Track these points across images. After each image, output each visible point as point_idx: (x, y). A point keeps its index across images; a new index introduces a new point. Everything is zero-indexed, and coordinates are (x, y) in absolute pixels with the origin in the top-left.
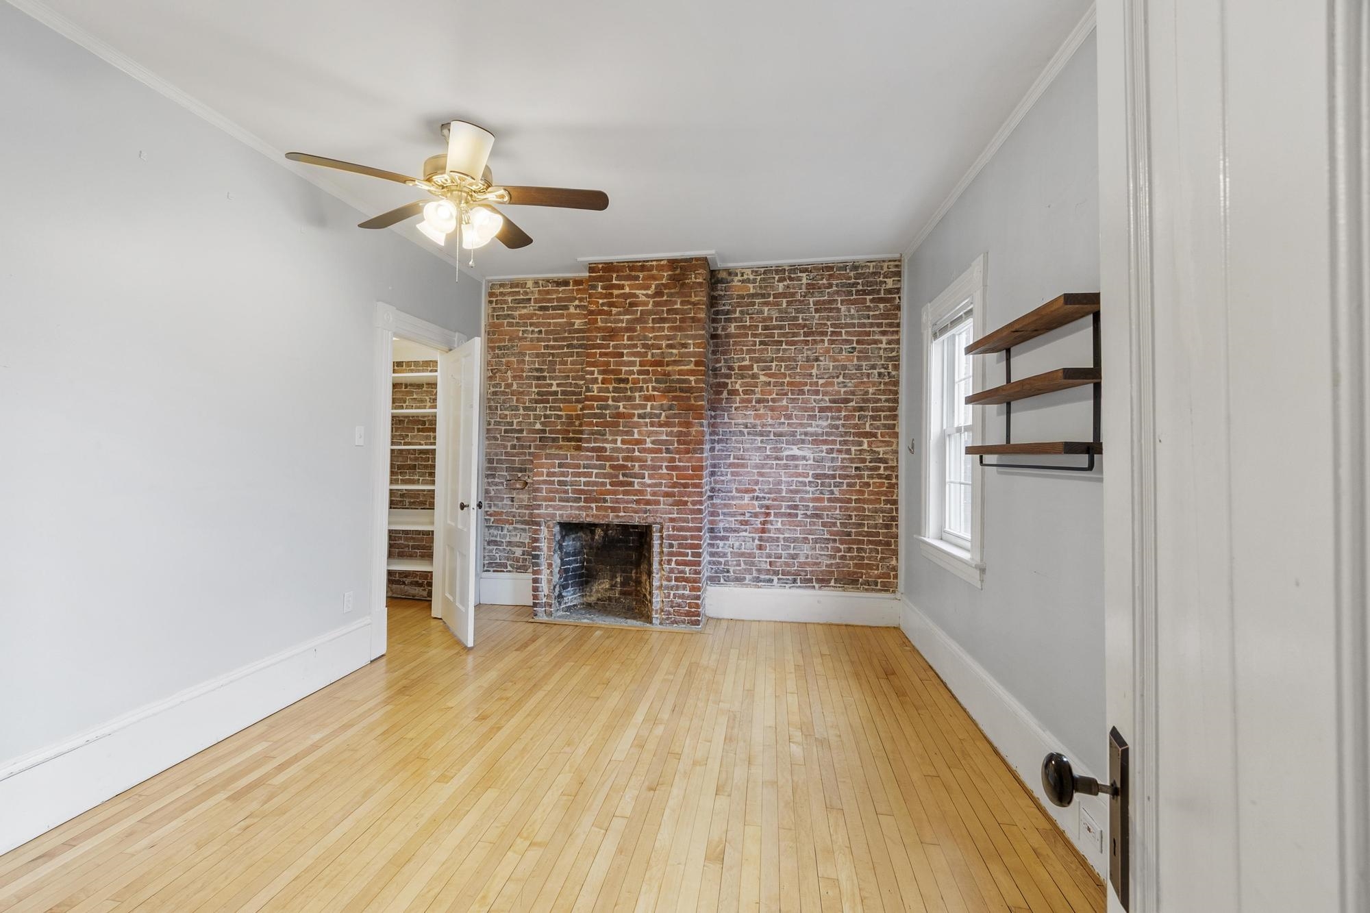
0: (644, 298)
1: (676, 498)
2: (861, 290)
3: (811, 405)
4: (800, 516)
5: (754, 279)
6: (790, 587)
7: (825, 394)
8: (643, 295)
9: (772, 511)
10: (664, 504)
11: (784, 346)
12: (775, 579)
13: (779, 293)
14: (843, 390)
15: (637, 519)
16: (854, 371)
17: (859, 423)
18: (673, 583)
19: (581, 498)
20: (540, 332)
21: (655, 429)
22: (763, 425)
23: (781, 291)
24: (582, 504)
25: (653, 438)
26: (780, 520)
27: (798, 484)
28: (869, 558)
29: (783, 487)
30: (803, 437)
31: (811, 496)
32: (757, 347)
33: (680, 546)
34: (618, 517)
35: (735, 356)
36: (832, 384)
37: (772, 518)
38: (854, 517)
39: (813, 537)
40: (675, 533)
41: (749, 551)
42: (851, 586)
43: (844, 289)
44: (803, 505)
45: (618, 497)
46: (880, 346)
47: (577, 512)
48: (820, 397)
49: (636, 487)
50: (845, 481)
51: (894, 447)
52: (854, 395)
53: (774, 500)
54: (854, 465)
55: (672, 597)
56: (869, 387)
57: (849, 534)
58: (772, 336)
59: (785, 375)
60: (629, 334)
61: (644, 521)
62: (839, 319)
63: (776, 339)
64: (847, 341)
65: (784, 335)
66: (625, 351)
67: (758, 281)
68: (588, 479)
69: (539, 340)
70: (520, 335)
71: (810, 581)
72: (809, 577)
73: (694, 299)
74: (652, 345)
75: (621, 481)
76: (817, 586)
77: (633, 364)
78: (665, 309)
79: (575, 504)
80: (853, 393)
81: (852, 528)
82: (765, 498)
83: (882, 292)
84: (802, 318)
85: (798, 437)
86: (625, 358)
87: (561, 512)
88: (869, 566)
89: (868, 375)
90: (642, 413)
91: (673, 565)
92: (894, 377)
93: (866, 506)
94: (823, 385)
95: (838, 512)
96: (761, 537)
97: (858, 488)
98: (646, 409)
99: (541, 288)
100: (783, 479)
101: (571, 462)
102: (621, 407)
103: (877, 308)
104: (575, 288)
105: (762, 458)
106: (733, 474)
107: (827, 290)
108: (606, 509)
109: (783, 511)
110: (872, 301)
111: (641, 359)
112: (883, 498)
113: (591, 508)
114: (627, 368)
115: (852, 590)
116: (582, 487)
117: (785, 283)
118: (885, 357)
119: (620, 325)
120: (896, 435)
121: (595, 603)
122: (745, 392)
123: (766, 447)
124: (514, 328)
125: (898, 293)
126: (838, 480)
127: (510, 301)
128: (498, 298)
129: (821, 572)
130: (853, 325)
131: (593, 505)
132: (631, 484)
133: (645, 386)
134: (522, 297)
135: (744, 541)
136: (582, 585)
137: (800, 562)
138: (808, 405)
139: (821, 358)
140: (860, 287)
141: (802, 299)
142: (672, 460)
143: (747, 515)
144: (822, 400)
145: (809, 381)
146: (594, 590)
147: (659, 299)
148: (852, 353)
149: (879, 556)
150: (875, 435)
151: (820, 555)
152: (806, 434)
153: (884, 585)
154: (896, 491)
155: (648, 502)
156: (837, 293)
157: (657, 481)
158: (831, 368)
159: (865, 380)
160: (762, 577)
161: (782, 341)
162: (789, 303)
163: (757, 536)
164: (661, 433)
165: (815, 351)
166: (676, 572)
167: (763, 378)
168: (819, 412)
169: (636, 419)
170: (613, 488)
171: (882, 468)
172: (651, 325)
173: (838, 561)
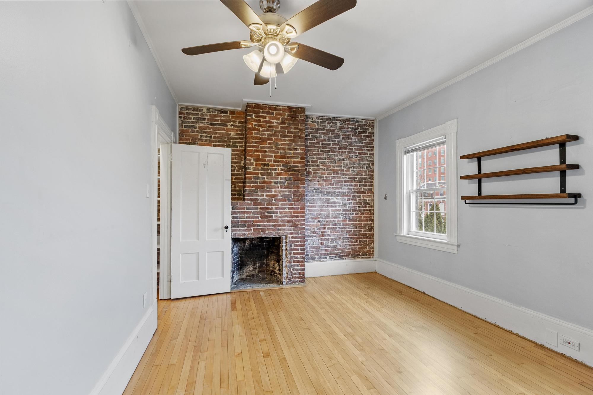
0: (276, 124)
1: (293, 223)
2: (360, 131)
3: (341, 180)
4: (337, 228)
5: (317, 121)
6: (334, 260)
7: (347, 175)
8: (275, 122)
9: (326, 227)
10: (287, 226)
11: (330, 153)
12: (328, 257)
13: (328, 129)
14: (353, 173)
15: (274, 234)
16: (357, 166)
17: (359, 187)
18: (292, 264)
19: (245, 225)
20: (211, 137)
21: (282, 189)
22: (322, 188)
23: (329, 128)
24: (246, 228)
25: (282, 194)
26: (329, 230)
27: (337, 215)
28: (364, 244)
29: (331, 216)
30: (338, 194)
31: (342, 219)
32: (319, 153)
33: (295, 246)
34: (265, 233)
35: (310, 156)
36: (349, 171)
37: (326, 230)
38: (358, 228)
39: (343, 237)
40: (293, 239)
41: (317, 246)
42: (357, 257)
43: (354, 130)
44: (339, 224)
45: (264, 223)
46: (367, 155)
47: (243, 232)
48: (345, 176)
49: (274, 218)
50: (355, 213)
51: (372, 198)
52: (357, 176)
53: (327, 222)
54: (358, 206)
55: (291, 271)
56: (363, 173)
57: (356, 235)
58: (325, 148)
59: (330, 166)
60: (269, 141)
61: (278, 235)
62: (351, 143)
63: (327, 149)
64: (355, 153)
65: (330, 148)
66: (267, 150)
67: (319, 122)
68: (249, 215)
69: (210, 141)
70: (199, 137)
71: (341, 256)
72: (341, 254)
73: (300, 127)
74: (281, 148)
75: (266, 215)
76: (344, 258)
77: (271, 156)
78: (286, 131)
79: (242, 228)
80: (357, 175)
81: (357, 232)
82: (323, 221)
83: (368, 133)
84: (337, 141)
85: (336, 194)
86: (267, 154)
87: (234, 233)
88: (364, 248)
89: (363, 167)
90: (276, 181)
91: (292, 255)
92: (372, 169)
93: (362, 223)
94: (346, 171)
95: (352, 226)
96: (322, 238)
97: (359, 215)
98: (278, 179)
99: (211, 113)
100: (331, 212)
101: (240, 206)
102: (266, 178)
103: (365, 140)
104: (231, 115)
105: (321, 203)
106: (309, 211)
107: (347, 130)
108: (258, 230)
109: (331, 226)
110: (364, 136)
111: (275, 154)
112: (368, 219)
113: (251, 230)
114: (268, 159)
115: (357, 258)
116: (246, 219)
117: (330, 125)
118: (369, 160)
119: (264, 136)
120: (373, 193)
121: (245, 278)
122: (314, 173)
123: (323, 198)
124: (195, 134)
125: (373, 134)
126: (352, 212)
127: (192, 118)
128: (185, 116)
129: (346, 252)
130: (357, 146)
131: (252, 228)
132: (271, 217)
133: (277, 168)
134: (200, 117)
135: (315, 241)
136: (239, 270)
137: (338, 249)
138: (340, 180)
139: (345, 159)
140: (359, 130)
141: (337, 132)
142: (291, 204)
143: (316, 229)
144: (345, 177)
145: (340, 169)
146: (245, 272)
147: (283, 125)
148: (357, 158)
149: (367, 243)
150: (365, 193)
151: (345, 244)
152: (339, 192)
153: (369, 255)
154: (373, 216)
155: (280, 226)
156: (351, 131)
157: (284, 215)
158: (349, 164)
159: (362, 169)
160: (323, 256)
161: (330, 151)
162: (332, 134)
163: (320, 238)
164: (285, 191)
165: (342, 156)
166: (294, 258)
167: (321, 167)
168: (344, 183)
169: (273, 184)
170: (262, 219)
171: (368, 207)
172: (280, 138)
173: (352, 246)
